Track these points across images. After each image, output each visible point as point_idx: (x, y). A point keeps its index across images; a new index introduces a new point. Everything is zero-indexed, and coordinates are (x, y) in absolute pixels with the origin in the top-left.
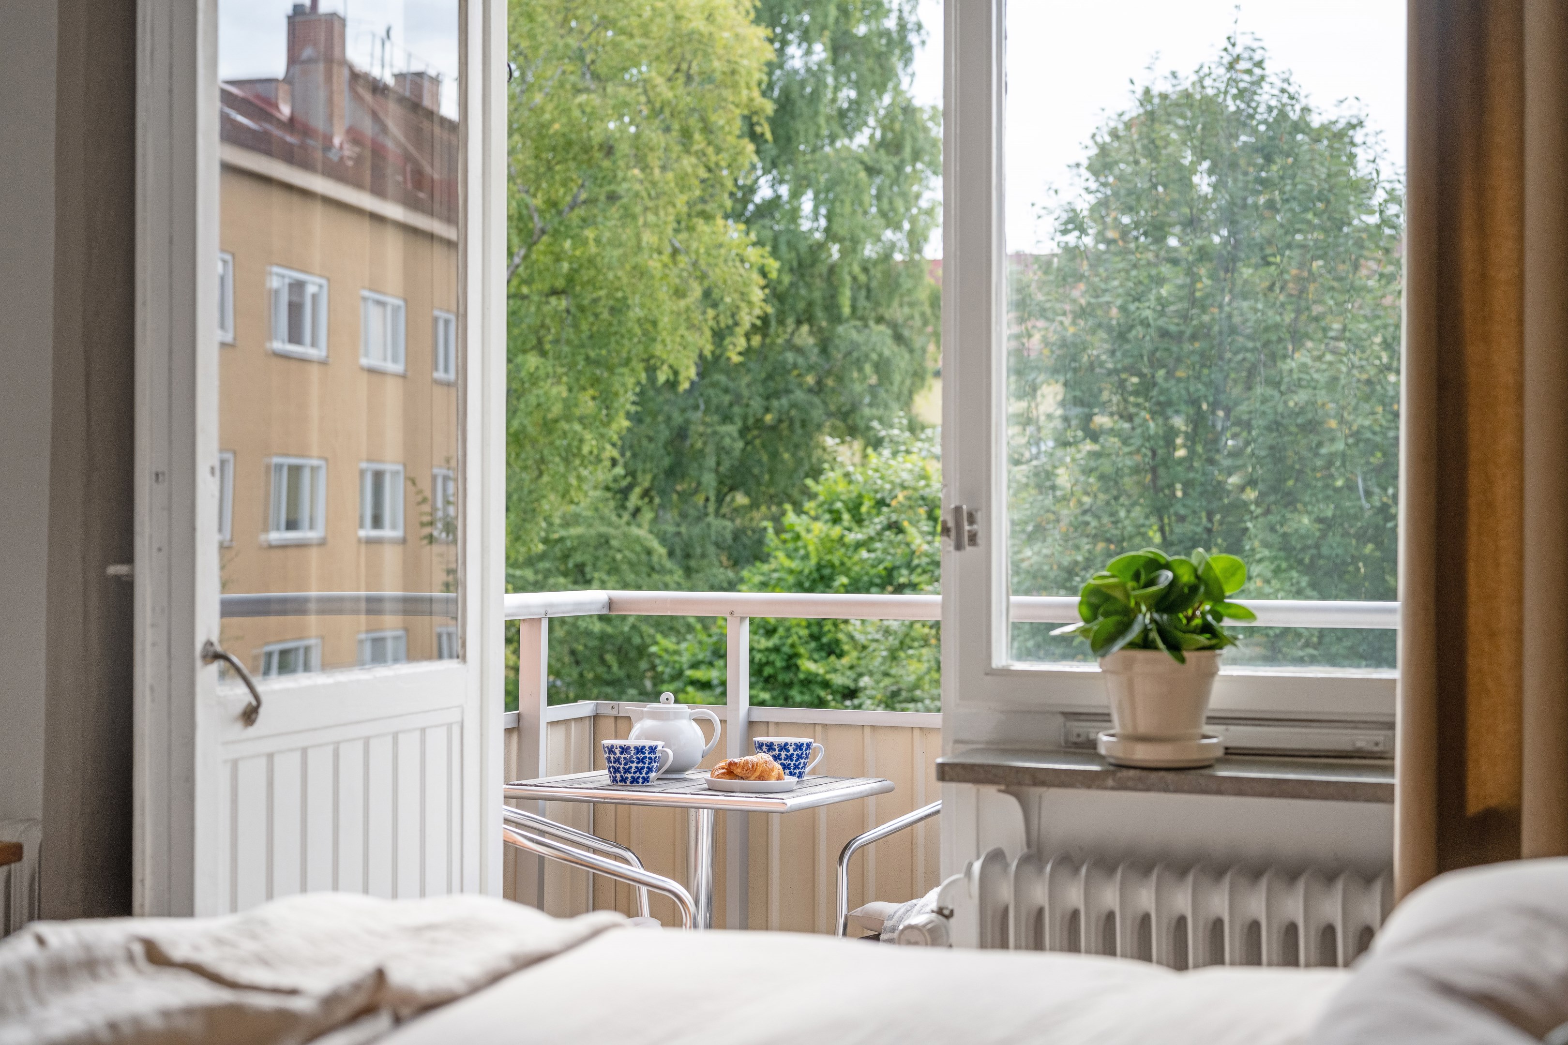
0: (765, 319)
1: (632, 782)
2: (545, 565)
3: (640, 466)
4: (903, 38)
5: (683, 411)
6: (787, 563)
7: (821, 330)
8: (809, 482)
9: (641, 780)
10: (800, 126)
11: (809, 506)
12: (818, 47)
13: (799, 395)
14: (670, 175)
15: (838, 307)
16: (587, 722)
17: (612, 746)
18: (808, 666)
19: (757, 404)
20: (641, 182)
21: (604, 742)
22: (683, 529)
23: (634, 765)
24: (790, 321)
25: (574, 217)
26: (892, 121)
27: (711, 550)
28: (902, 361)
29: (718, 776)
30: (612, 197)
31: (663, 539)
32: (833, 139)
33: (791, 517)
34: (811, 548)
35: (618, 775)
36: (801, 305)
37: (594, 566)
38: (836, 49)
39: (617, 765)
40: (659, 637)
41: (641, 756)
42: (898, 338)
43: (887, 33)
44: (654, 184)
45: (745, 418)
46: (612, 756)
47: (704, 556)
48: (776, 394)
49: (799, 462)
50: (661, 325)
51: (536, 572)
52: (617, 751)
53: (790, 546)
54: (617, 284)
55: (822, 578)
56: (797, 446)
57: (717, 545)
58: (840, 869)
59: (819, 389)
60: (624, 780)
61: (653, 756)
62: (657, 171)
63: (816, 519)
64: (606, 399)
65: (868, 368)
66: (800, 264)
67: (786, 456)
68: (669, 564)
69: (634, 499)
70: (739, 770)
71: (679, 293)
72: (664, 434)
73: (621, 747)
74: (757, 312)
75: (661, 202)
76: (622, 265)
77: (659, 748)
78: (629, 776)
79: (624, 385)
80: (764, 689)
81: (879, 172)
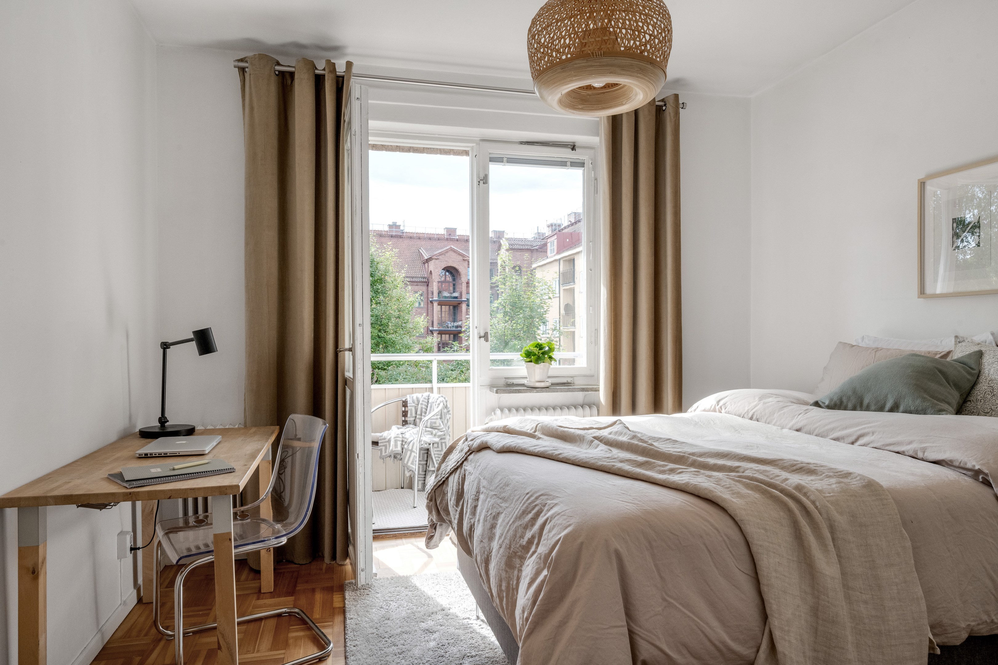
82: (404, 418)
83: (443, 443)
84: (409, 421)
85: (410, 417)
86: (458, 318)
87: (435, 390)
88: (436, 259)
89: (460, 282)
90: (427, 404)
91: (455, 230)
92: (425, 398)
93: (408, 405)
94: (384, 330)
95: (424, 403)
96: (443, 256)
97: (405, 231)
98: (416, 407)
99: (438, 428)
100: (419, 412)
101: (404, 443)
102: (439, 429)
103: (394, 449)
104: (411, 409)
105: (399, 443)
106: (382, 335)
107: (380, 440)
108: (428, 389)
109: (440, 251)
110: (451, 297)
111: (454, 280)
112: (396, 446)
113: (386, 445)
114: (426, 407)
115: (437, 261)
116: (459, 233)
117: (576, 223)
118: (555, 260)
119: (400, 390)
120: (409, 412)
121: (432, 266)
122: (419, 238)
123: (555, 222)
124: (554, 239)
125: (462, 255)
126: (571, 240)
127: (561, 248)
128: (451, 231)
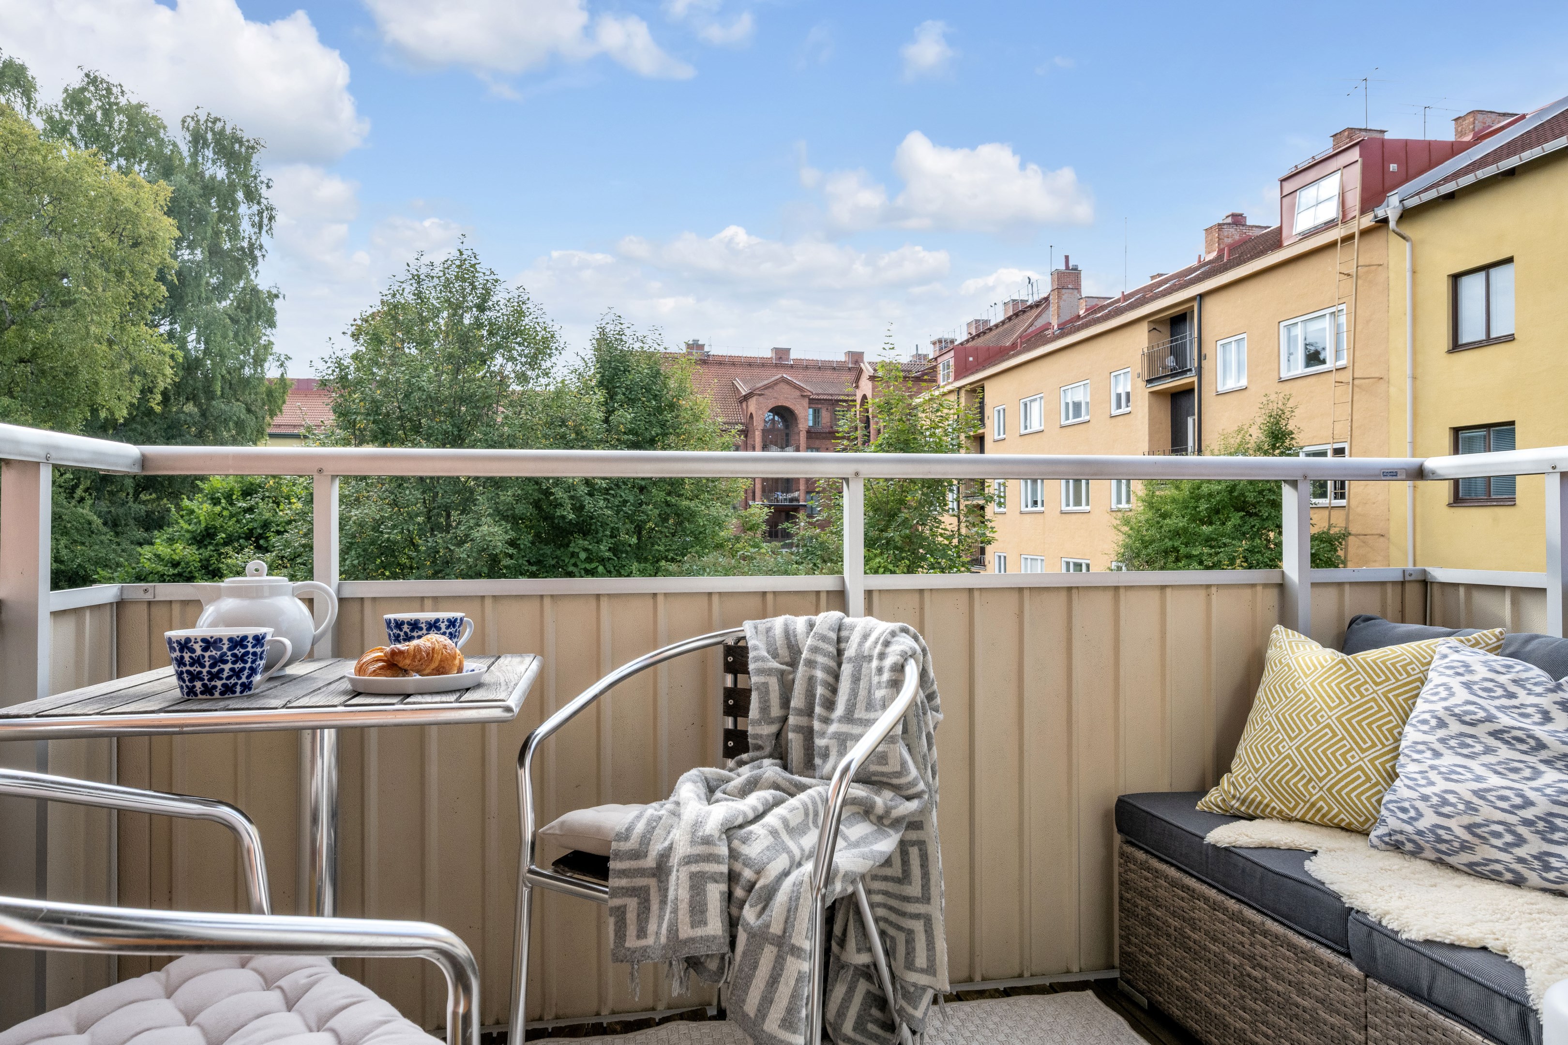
1: (222, 694)
4: (252, 252)
6: (186, 526)
7: (201, 404)
9: (238, 689)
10: (189, 291)
11: (198, 496)
12: (198, 251)
14: (109, 294)
15: (213, 392)
16: (107, 612)
17: (188, 640)
20: (89, 295)
21: (168, 634)
22: (113, 509)
23: (227, 667)
24: (183, 397)
25: (37, 316)
26: (245, 295)
27: (132, 522)
28: (251, 423)
29: (375, 673)
30: (67, 303)
31: (99, 516)
32: (209, 301)
33: (186, 502)
34: (201, 519)
35: (198, 684)
36: (190, 390)
38: (210, 254)
39: (196, 669)
41: (239, 651)
42: (249, 410)
43: (242, 248)
44: (98, 298)
46: (187, 656)
47: (126, 525)
48: (174, 436)
50: (102, 383)
52: (198, 647)
53: (187, 517)
54: (70, 358)
55: (208, 534)
57: (135, 519)
58: (521, 772)
60: (208, 690)
61: (258, 650)
62: (100, 291)
63: (203, 502)
65: (231, 425)
68: (105, 529)
69: (79, 492)
70: (408, 662)
71: (115, 366)
73: (204, 640)
74: (169, 381)
75: (103, 309)
76: (74, 346)
77: (268, 638)
78: (219, 683)
79: (74, 417)
81: (237, 321)
82: (730, 720)
83: (913, 843)
84: (757, 736)
85: (758, 722)
86: (794, 487)
87: (856, 599)
88: (760, 395)
89: (796, 430)
90: (833, 664)
91: (787, 351)
92: (824, 638)
93: (752, 667)
95: (820, 659)
96: (770, 390)
97: (711, 353)
98: (782, 673)
99: (895, 781)
100: (797, 701)
101: (739, 893)
102: (896, 788)
103: (686, 931)
104: (766, 685)
105: (715, 892)
107: (619, 855)
108: (823, 597)
109: (766, 382)
111: (787, 427)
112: (698, 911)
113: (646, 890)
114: (831, 680)
115: (761, 398)
116: (793, 355)
117: (978, 335)
118: (951, 392)
119: (715, 599)
120: (754, 697)
121: (752, 406)
122: (734, 364)
123: (947, 337)
124: (949, 358)
125: (800, 389)
126: (976, 359)
127: (961, 371)
128: (782, 353)
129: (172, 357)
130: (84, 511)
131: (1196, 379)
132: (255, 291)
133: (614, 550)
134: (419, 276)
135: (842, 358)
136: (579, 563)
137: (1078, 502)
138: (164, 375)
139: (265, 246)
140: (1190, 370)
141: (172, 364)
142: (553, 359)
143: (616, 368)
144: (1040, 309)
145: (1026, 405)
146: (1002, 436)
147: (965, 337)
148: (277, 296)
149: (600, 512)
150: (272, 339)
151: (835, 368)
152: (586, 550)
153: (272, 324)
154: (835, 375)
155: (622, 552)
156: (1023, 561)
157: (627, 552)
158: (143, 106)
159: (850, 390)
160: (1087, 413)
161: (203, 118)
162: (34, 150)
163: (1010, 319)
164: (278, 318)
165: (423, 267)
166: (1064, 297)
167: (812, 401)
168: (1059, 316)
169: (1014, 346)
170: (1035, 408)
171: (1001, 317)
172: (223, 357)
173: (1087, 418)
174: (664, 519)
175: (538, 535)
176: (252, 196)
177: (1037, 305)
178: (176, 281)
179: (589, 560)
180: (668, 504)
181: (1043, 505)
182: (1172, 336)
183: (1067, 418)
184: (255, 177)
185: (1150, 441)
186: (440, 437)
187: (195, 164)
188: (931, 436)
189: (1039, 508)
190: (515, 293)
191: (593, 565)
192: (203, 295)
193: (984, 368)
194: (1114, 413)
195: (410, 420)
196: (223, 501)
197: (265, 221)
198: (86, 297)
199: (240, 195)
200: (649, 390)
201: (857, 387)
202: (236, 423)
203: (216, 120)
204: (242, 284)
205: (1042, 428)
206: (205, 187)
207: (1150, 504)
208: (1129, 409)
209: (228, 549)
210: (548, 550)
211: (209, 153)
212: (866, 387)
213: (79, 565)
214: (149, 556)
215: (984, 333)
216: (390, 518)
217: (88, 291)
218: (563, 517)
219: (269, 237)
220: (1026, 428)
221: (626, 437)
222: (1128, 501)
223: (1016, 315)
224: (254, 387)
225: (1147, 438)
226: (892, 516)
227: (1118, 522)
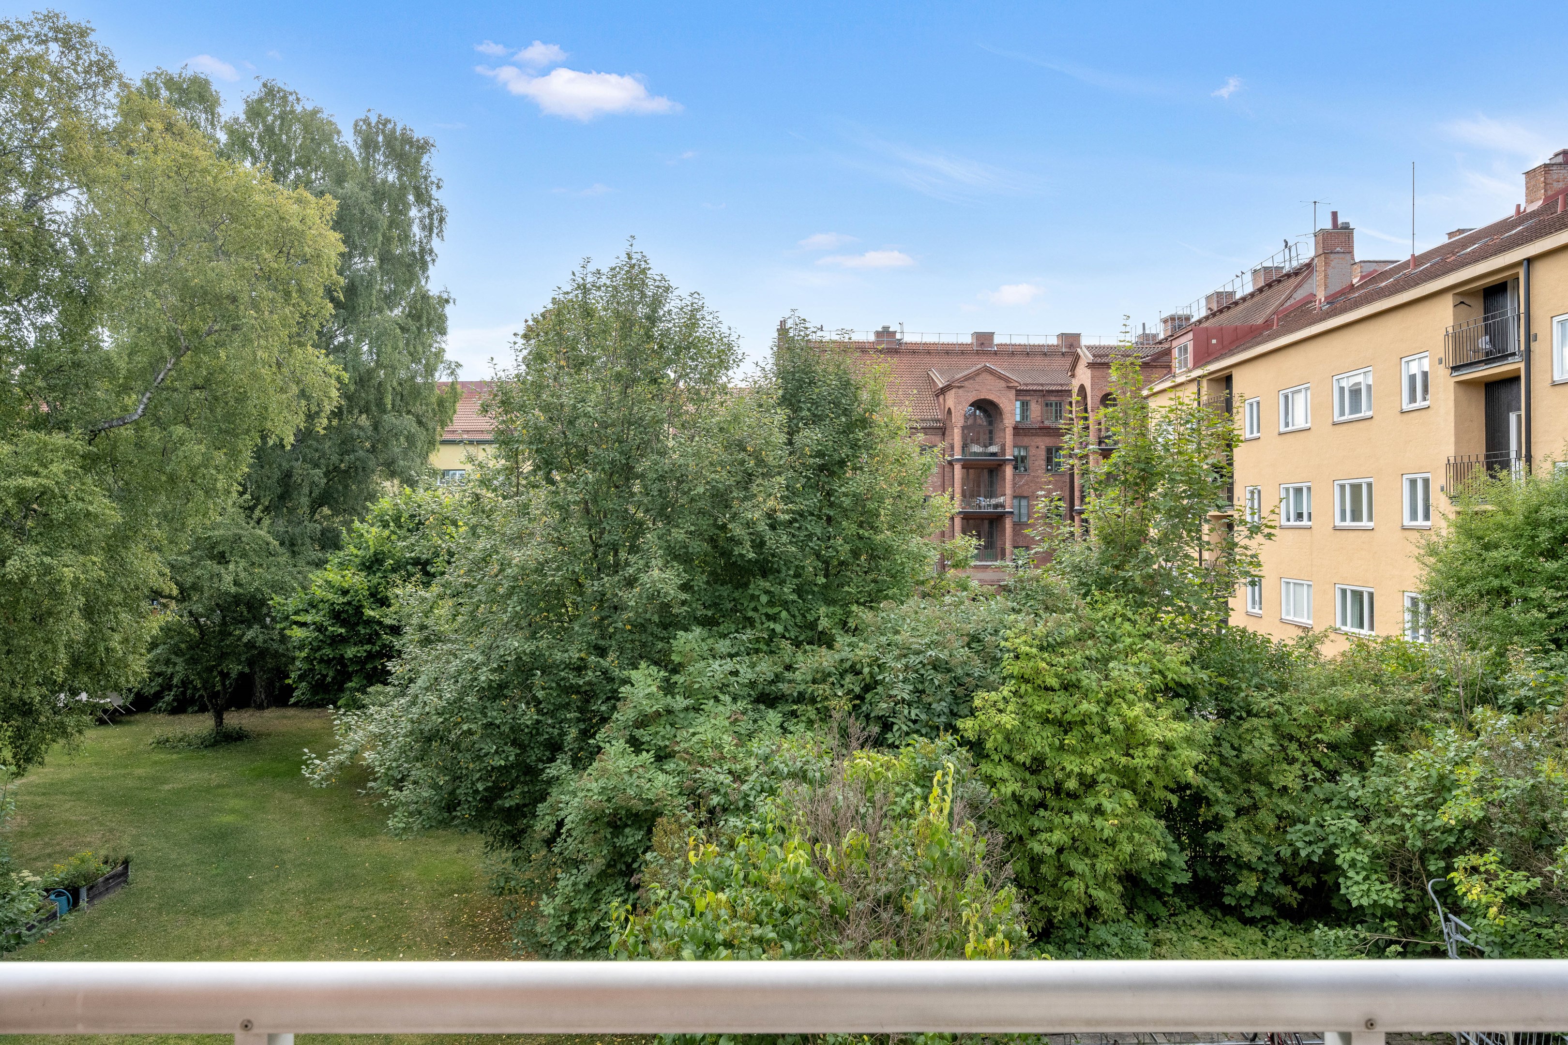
0: (340, 408)
2: (197, 553)
3: (262, 493)
4: (422, 257)
5: (289, 461)
6: (355, 552)
7: (374, 417)
8: (368, 504)
11: (369, 517)
12: (371, 259)
13: (361, 453)
14: (276, 317)
15: (385, 405)
18: (369, 613)
19: (335, 458)
20: (256, 319)
22: (289, 530)
24: (356, 411)
25: (210, 341)
26: (416, 302)
27: (308, 541)
28: (422, 436)
30: (235, 328)
31: (276, 536)
32: (380, 311)
33: (357, 524)
34: (371, 543)
36: (362, 403)
37: (231, 552)
38: (382, 260)
40: (273, 595)
42: (420, 423)
43: (413, 254)
44: (265, 322)
45: (327, 466)
47: (303, 544)
48: (347, 452)
49: (361, 491)
50: (270, 409)
51: (192, 558)
53: (357, 541)
54: (240, 384)
55: (377, 560)
56: (360, 482)
57: (311, 538)
59: (373, 450)
62: (266, 313)
63: (372, 525)
64: (234, 454)
65: (402, 439)
66: (361, 379)
67: (354, 487)
68: (281, 550)
69: (257, 513)
71: (282, 390)
72: (277, 474)
74: (335, 403)
75: (269, 333)
76: (243, 372)
79: (245, 446)
80: (341, 627)
81: (408, 330)
86: (999, 492)
88: (959, 387)
89: (1001, 426)
91: (992, 334)
94: (869, 523)
96: (971, 381)
97: (903, 341)
106: (866, 534)
109: (966, 373)
110: (985, 454)
111: (990, 423)
115: (960, 391)
116: (997, 340)
117: (1221, 311)
118: (1190, 381)
121: (951, 400)
122: (929, 353)
123: (1180, 313)
124: (1187, 340)
125: (1006, 379)
126: (1221, 341)
127: (1202, 356)
128: (984, 338)
129: (338, 379)
130: (262, 533)
131: (1522, 366)
132: (425, 297)
133: (799, 591)
134: (584, 286)
135: (1053, 341)
136: (759, 608)
137: (1356, 515)
138: (330, 398)
139: (435, 250)
140: (1514, 354)
141: (338, 386)
142: (730, 373)
143: (800, 380)
144: (1300, 278)
145: (1286, 397)
146: (1255, 435)
147: (1203, 313)
148: (447, 301)
149: (783, 549)
150: (443, 346)
151: (1044, 353)
152: (767, 592)
153: (443, 332)
154: (1046, 361)
155: (808, 593)
156: (1283, 586)
157: (813, 593)
158: (318, 112)
159: (1062, 378)
160: (1369, 408)
161: (374, 121)
162: (205, 171)
163: (1261, 290)
164: (450, 324)
165: (589, 275)
166: (1333, 264)
167: (1019, 393)
168: (1326, 287)
169: (1268, 324)
170: (1300, 403)
171: (1249, 289)
172: (394, 368)
173: (1369, 414)
174: (856, 554)
175: (713, 573)
176: (423, 198)
177: (1296, 273)
178: (342, 297)
179: (771, 603)
180: (860, 537)
181: (1310, 519)
182: (1486, 311)
183: (1342, 413)
184: (426, 178)
185: (1457, 443)
186: (607, 466)
187: (366, 169)
188: (1180, 453)
189: (1305, 522)
190: (688, 300)
191: (776, 610)
192: (374, 305)
193: (1231, 353)
194: (1406, 407)
195: (576, 446)
196: (392, 524)
197: (436, 223)
198: (253, 321)
199: (411, 198)
200: (837, 405)
201: (1073, 376)
202: (407, 438)
203: (388, 121)
204: (412, 291)
205: (1309, 425)
206: (375, 193)
207: (1466, 531)
208: (1427, 403)
209: (395, 577)
210: (724, 591)
211: (380, 157)
212: (1084, 376)
213: (257, 589)
214: (320, 582)
215: (1228, 308)
216: (554, 559)
217: (255, 315)
218: (742, 556)
219: (439, 240)
220: (1287, 425)
221: (812, 461)
222: (1427, 517)
223: (1269, 285)
224: (425, 398)
225: (1453, 439)
226: (1131, 549)
227: (1422, 552)
